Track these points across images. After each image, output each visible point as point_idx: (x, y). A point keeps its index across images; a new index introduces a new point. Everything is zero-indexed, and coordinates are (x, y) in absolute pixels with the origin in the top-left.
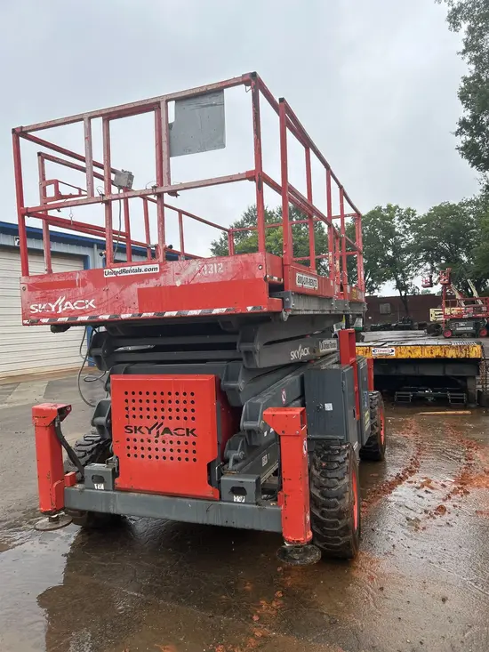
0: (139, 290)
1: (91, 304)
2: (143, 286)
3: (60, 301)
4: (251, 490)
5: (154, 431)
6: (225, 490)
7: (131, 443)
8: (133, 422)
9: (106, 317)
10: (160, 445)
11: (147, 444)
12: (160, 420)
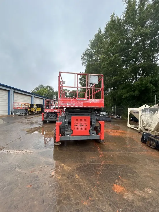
0: (83, 103)
1: (74, 104)
3: (68, 103)
4: (95, 133)
5: (80, 126)
6: (91, 134)
7: (75, 128)
8: (76, 124)
9: (77, 107)
10: (81, 128)
11: (78, 128)
12: (81, 124)
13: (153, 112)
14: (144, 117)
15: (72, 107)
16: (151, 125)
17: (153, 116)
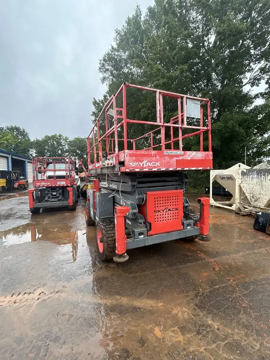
0: (177, 160)
1: (158, 164)
2: (178, 159)
3: (145, 162)
4: (192, 224)
6: (185, 225)
7: (156, 217)
8: (157, 209)
9: (164, 169)
10: (167, 216)
11: (162, 216)
12: (167, 207)
13: (265, 175)
14: (245, 185)
15: (154, 171)
16: (259, 198)
17: (264, 183)
